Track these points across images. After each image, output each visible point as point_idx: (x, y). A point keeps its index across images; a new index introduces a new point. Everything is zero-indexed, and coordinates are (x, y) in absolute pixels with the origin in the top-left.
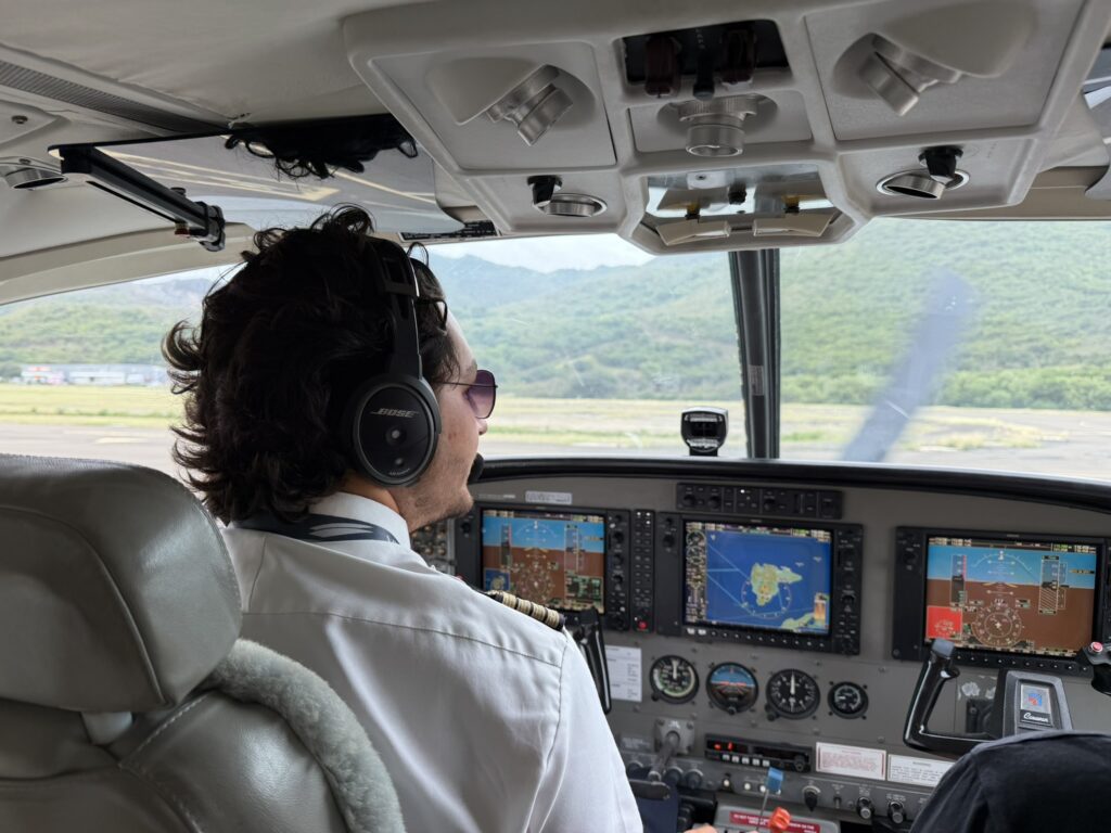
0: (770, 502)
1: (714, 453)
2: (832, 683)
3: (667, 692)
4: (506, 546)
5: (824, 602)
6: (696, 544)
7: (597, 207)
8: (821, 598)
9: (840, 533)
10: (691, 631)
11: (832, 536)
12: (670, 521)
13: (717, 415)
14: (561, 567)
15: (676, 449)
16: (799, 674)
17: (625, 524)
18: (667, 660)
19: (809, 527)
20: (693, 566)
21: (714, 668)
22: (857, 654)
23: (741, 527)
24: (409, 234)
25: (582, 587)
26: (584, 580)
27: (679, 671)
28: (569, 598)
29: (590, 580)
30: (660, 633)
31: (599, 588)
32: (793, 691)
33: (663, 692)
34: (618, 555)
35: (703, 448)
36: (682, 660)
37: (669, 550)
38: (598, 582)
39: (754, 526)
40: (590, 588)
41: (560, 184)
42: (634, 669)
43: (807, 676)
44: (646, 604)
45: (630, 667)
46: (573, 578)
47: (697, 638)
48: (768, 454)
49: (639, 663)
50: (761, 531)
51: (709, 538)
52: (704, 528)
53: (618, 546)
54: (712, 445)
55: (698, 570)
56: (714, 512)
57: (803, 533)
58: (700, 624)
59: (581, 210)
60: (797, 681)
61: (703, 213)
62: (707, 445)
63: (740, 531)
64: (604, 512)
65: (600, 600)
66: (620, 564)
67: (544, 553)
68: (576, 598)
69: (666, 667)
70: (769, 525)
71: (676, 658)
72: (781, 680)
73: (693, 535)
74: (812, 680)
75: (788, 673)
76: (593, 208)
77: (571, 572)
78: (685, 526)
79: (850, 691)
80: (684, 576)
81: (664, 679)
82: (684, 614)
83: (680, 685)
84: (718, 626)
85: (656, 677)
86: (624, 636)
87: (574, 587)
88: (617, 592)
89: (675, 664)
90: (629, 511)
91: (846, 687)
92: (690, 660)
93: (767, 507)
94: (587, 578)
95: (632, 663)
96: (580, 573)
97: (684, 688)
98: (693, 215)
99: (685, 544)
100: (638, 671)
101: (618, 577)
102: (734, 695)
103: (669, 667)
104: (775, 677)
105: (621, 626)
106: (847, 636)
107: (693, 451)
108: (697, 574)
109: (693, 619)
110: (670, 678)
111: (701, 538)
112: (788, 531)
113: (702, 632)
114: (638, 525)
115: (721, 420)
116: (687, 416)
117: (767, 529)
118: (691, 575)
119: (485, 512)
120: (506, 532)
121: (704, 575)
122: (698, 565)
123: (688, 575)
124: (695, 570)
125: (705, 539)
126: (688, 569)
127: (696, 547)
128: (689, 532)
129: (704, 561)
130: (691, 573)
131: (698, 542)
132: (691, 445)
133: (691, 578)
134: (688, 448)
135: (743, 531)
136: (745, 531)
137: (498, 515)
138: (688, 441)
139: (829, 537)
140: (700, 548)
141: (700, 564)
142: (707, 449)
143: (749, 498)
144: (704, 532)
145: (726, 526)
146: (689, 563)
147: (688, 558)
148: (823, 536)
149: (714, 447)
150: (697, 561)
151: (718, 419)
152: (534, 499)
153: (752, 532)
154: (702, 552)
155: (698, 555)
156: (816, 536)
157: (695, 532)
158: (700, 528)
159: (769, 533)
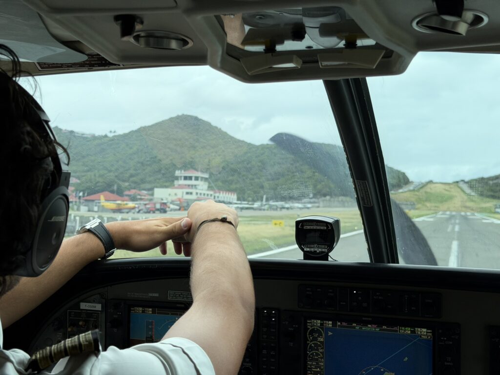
0: (378, 302)
1: (325, 257)
4: (150, 340)
6: (315, 339)
7: (185, 43)
9: (441, 331)
11: (433, 333)
12: (292, 318)
13: (327, 223)
15: (292, 253)
19: (414, 325)
20: (312, 360)
23: (354, 325)
24: (45, 64)
35: (314, 252)
37: (291, 344)
39: (366, 323)
41: (142, 23)
48: (386, 260)
50: (371, 328)
51: (326, 334)
52: (322, 324)
54: (324, 250)
55: (317, 364)
56: (331, 310)
57: (408, 331)
59: (169, 44)
61: (279, 48)
62: (319, 250)
63: (354, 327)
70: (379, 323)
73: (313, 331)
76: (182, 42)
78: (305, 323)
80: (305, 369)
98: (270, 49)
99: (306, 339)
107: (307, 256)
108: (316, 368)
111: (320, 335)
112: (395, 328)
114: (265, 322)
115: (330, 228)
116: (301, 224)
117: (377, 327)
118: (311, 368)
119: (132, 309)
120: (150, 327)
121: (322, 368)
122: (317, 360)
123: (309, 368)
124: (315, 363)
125: (323, 335)
126: (308, 363)
127: (315, 342)
128: (309, 328)
129: (323, 355)
130: (311, 366)
131: (317, 337)
132: (305, 250)
133: (311, 371)
134: (302, 253)
135: (356, 328)
136: (358, 328)
137: (143, 312)
138: (302, 246)
139: (431, 334)
140: (319, 343)
141: (319, 358)
142: (319, 253)
143: (360, 298)
144: (322, 329)
145: (341, 324)
146: (310, 357)
147: (308, 352)
148: (425, 333)
149: (325, 252)
150: (317, 355)
151: (328, 227)
152: (175, 297)
153: (363, 328)
154: (320, 346)
155: (317, 350)
156: (419, 333)
157: (314, 329)
158: (319, 325)
159: (378, 330)
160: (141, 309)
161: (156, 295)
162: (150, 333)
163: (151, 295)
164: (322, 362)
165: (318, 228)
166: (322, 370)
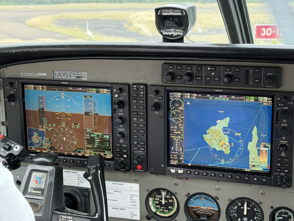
0: (228, 76)
1: (181, 40)
2: (272, 207)
3: (158, 213)
4: (42, 111)
5: (267, 149)
6: (176, 108)
8: (265, 146)
9: (279, 99)
10: (173, 171)
11: (273, 101)
12: (157, 92)
13: (182, 10)
14: (82, 126)
15: (153, 37)
16: (250, 201)
17: (126, 94)
18: (158, 191)
19: (257, 94)
20: (174, 124)
21: (190, 197)
22: (289, 187)
23: (208, 96)
25: (97, 140)
26: (98, 136)
27: (166, 199)
28: (87, 148)
29: (102, 136)
30: (151, 173)
31: (109, 141)
32: (245, 213)
33: (155, 214)
34: (121, 118)
35: (172, 36)
36: (168, 192)
37: (157, 113)
38: (108, 137)
39: (218, 94)
40: (103, 141)
42: (134, 198)
43: (255, 202)
44: (141, 152)
45: (132, 196)
46: (90, 134)
47: (177, 175)
48: (241, 41)
49: (138, 194)
50: (222, 98)
51: (186, 104)
52: (182, 96)
53: (121, 110)
54: (179, 34)
55: (178, 128)
56: (189, 84)
57: (252, 99)
58: (179, 166)
60: (248, 206)
62: (175, 34)
63: (208, 98)
64: (110, 85)
65: (110, 150)
66: (122, 123)
67: (69, 116)
68: (93, 148)
69: (157, 196)
70: (229, 94)
71: (164, 190)
72: (237, 205)
73: (175, 102)
74: (258, 205)
75: (242, 200)
77: (88, 130)
78: (168, 96)
79: (286, 213)
80: (168, 132)
81: (156, 204)
82: (169, 159)
83: (167, 209)
84: (192, 167)
85: (151, 203)
86: (127, 175)
87: (91, 141)
88: (121, 144)
89: (164, 194)
90: (128, 85)
91: (283, 210)
92: (173, 192)
93: (226, 80)
94: (100, 134)
95: (133, 193)
96: (96, 131)
97: (170, 210)
99: (169, 109)
100: (137, 199)
101: (121, 133)
102: (203, 215)
103: (160, 197)
104: (232, 203)
105: (124, 168)
106: (283, 174)
107: (166, 39)
108: (178, 131)
109: (175, 163)
110: (160, 204)
111: (180, 104)
112: (242, 98)
113: (181, 171)
114: (135, 95)
115: (185, 14)
116: (159, 11)
117: (227, 97)
118: (173, 131)
119: (25, 86)
120: (41, 100)
121: (182, 131)
122: (178, 124)
123: (171, 131)
124: (176, 127)
125: (183, 104)
126: (171, 127)
127: (177, 111)
128: (172, 100)
129: (183, 121)
130: (173, 130)
131: (178, 107)
132: (164, 34)
133: (173, 134)
134: (162, 36)
135: (210, 98)
136: (211, 98)
137: (35, 88)
138: (161, 31)
139: (271, 101)
140: (179, 111)
141: (179, 123)
142: (175, 37)
143: (213, 74)
144: (182, 100)
145: (198, 95)
146: (172, 122)
147: (171, 119)
148: (266, 101)
149: (181, 35)
150: (178, 120)
151: (182, 13)
152: (60, 76)
153: (216, 98)
154: (180, 114)
155: (178, 117)
156: (262, 101)
157: (176, 100)
158: (180, 96)
159: (227, 99)
160: (33, 86)
161: (45, 74)
162: (42, 106)
163: (40, 74)
164: (181, 126)
165: (174, 14)
166: (182, 132)
